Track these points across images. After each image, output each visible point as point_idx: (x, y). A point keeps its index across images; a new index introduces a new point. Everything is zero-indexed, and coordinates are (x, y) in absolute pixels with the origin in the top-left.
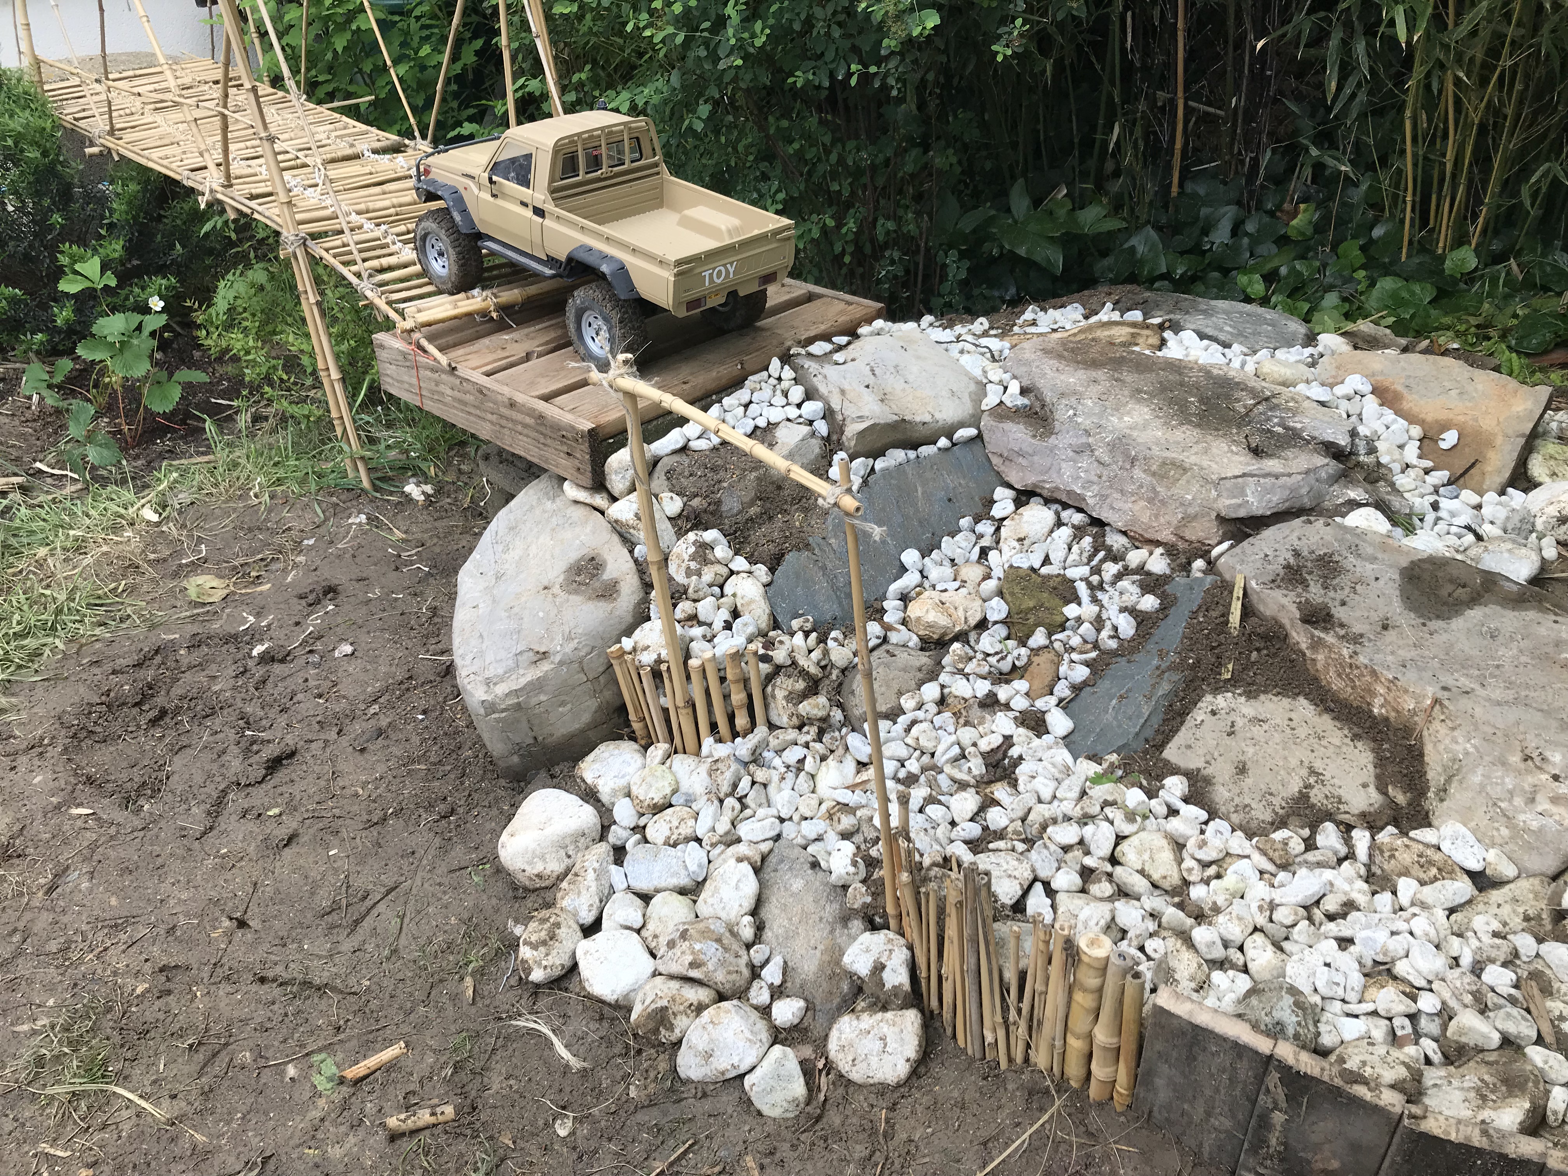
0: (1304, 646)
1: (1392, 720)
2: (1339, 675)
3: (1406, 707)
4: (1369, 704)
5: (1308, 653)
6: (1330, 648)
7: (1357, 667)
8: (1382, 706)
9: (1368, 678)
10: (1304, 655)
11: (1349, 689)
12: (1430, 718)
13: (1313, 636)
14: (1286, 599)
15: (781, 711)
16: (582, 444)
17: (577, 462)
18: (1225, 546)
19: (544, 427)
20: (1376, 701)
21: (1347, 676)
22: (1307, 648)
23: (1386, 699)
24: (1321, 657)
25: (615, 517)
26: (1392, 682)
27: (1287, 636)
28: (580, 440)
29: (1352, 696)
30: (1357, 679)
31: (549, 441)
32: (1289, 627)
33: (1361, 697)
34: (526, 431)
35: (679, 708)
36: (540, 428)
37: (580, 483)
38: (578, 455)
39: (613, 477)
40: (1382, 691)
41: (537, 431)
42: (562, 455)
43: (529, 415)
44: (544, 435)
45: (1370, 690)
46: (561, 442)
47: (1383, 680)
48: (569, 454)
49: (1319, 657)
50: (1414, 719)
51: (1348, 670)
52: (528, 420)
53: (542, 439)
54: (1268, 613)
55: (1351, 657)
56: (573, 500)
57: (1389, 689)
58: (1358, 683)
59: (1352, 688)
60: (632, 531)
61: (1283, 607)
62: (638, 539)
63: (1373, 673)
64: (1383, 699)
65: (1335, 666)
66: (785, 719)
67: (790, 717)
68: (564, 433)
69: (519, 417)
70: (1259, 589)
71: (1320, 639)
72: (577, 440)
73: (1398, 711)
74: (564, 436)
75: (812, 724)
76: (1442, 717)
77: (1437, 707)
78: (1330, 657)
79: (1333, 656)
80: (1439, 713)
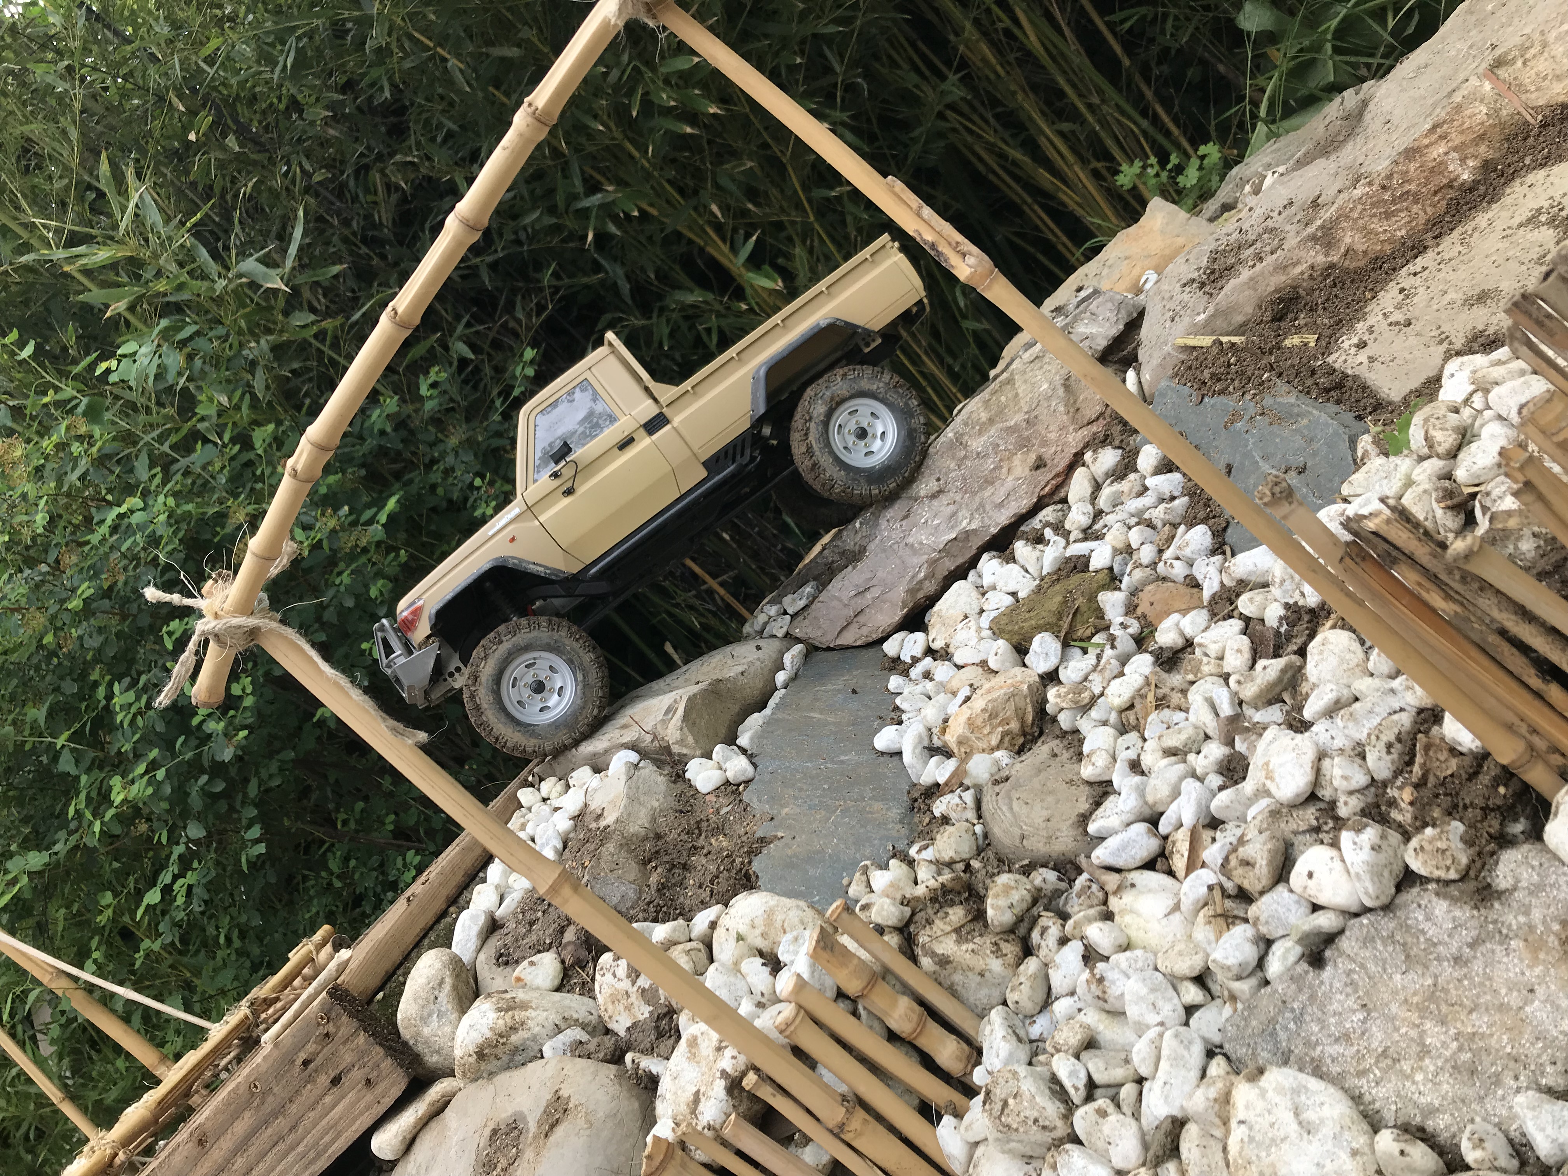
0: (1321, 259)
1: (1491, 154)
2: (1388, 215)
4: (1450, 186)
5: (1335, 257)
6: (1343, 215)
7: (1390, 177)
8: (1463, 160)
9: (1412, 166)
10: (1332, 266)
11: (1415, 209)
12: (1516, 87)
14: (1246, 274)
15: (978, 963)
16: (338, 1029)
17: (357, 1074)
18: (1131, 375)
19: (270, 1099)
20: (1451, 168)
21: (1393, 202)
22: (1327, 255)
23: (1455, 149)
24: (1349, 238)
25: (472, 1049)
26: (1434, 127)
27: (1294, 288)
28: (331, 1028)
29: (1429, 210)
30: (1407, 187)
31: (294, 1109)
32: (1283, 278)
33: (1436, 193)
34: (252, 1151)
35: (842, 1126)
36: (268, 1107)
37: (388, 1102)
38: (348, 1058)
39: (426, 1031)
40: (1441, 150)
41: (266, 1123)
42: (328, 1099)
43: (236, 1116)
44: (279, 1111)
45: (1432, 170)
46: (310, 1080)
47: (1426, 141)
48: (336, 1081)
49: (1348, 240)
50: (1504, 112)
51: (1387, 196)
52: (240, 1127)
53: (281, 1124)
54: (1249, 309)
55: (1370, 184)
56: (403, 1147)
57: (1442, 137)
58: (1413, 187)
59: (1416, 202)
60: (515, 1039)
61: (1251, 279)
62: (534, 1038)
63: (1411, 153)
64: (1454, 155)
65: (1374, 215)
66: (996, 965)
67: (997, 951)
68: (302, 1056)
69: (226, 1144)
70: (1211, 309)
71: (1322, 227)
72: (327, 1035)
73: (1482, 137)
74: (306, 1063)
75: (1035, 920)
76: (1519, 63)
77: (1501, 72)
78: (1356, 220)
79: (1355, 215)
80: (1510, 69)
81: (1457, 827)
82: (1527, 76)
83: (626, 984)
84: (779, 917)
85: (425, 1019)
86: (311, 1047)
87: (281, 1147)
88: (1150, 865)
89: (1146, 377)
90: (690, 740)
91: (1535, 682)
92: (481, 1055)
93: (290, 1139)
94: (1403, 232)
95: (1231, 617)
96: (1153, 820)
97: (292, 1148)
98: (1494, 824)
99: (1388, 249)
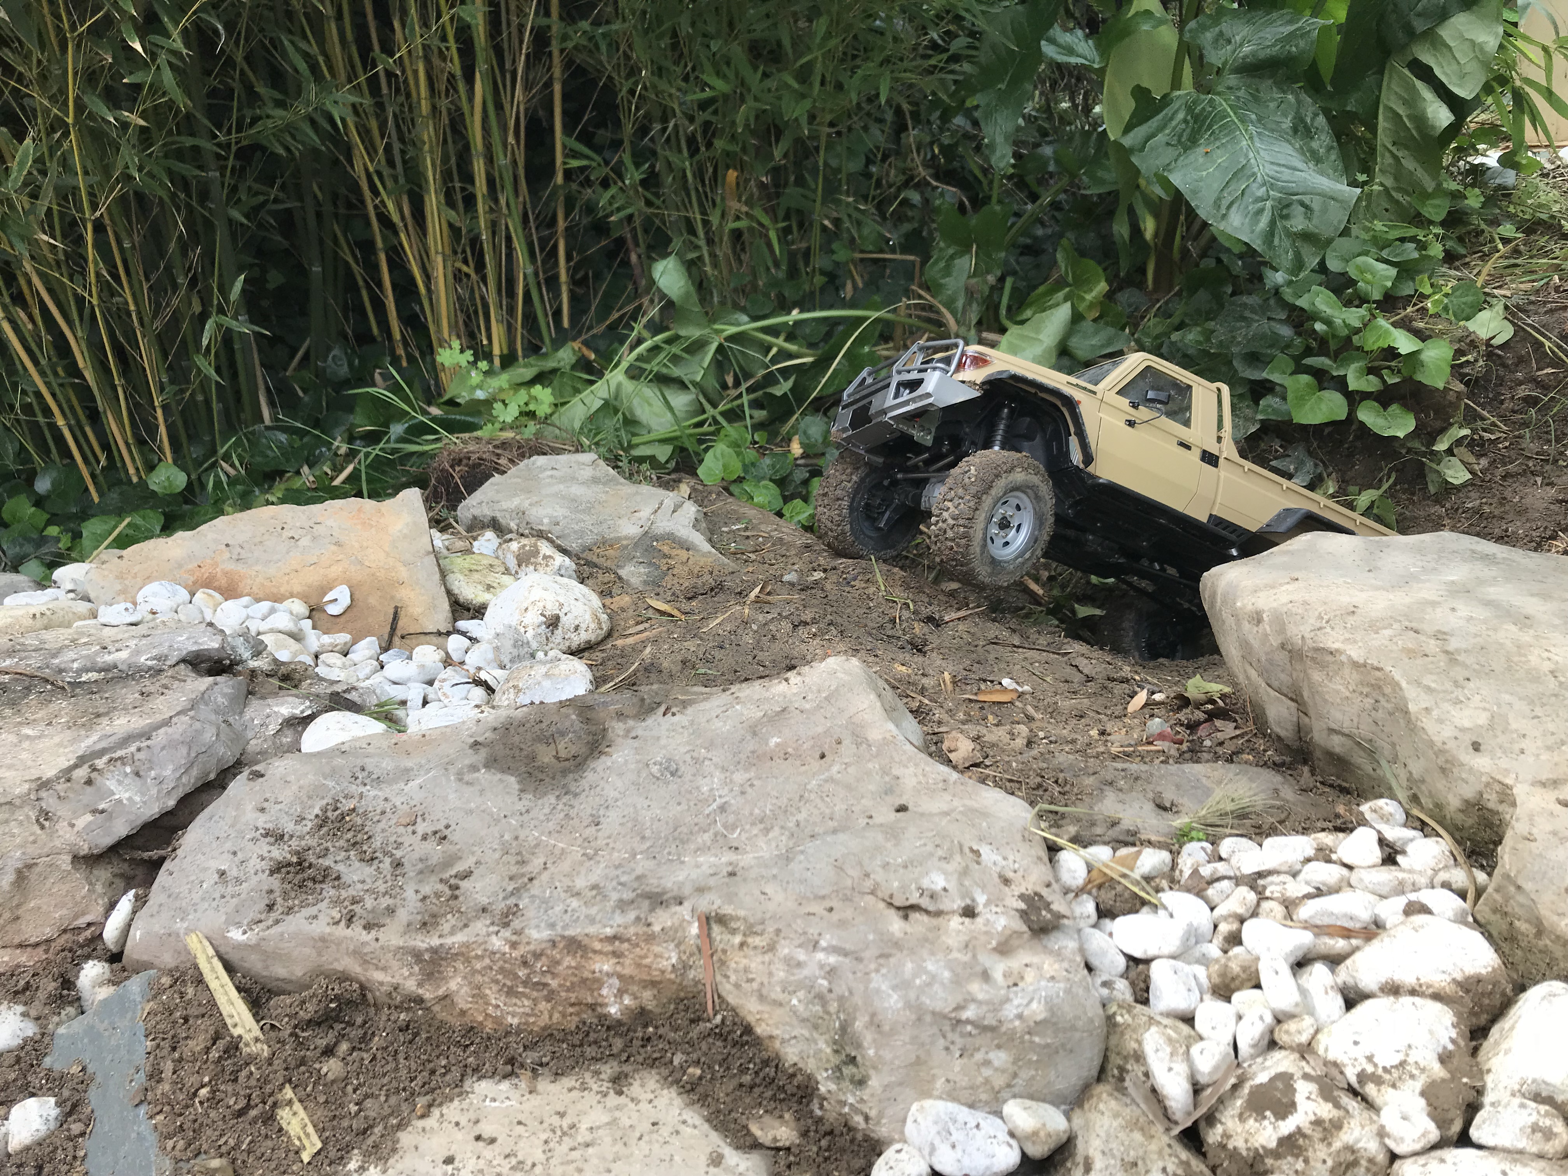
0: (411, 985)
2: (511, 992)
3: (665, 964)
4: (593, 1007)
5: (428, 994)
7: (537, 956)
8: (621, 993)
9: (569, 961)
10: (419, 1000)
11: (543, 1006)
12: (719, 960)
18: (128, 901)
20: (605, 992)
21: (525, 983)
22: (420, 985)
23: (620, 977)
24: (456, 984)
26: (615, 938)
27: (365, 991)
29: (556, 1016)
30: (548, 979)
32: (359, 970)
33: (572, 1005)
40: (606, 968)
45: (584, 981)
47: (597, 946)
49: (453, 985)
50: (691, 974)
51: (522, 973)
55: (514, 945)
57: (616, 954)
63: (575, 945)
64: (616, 982)
71: (435, 950)
76: (737, 939)
77: (716, 929)
78: (474, 972)
79: (478, 966)
80: (727, 937)
82: (737, 961)
89: (140, 931)
99: (488, 1028)
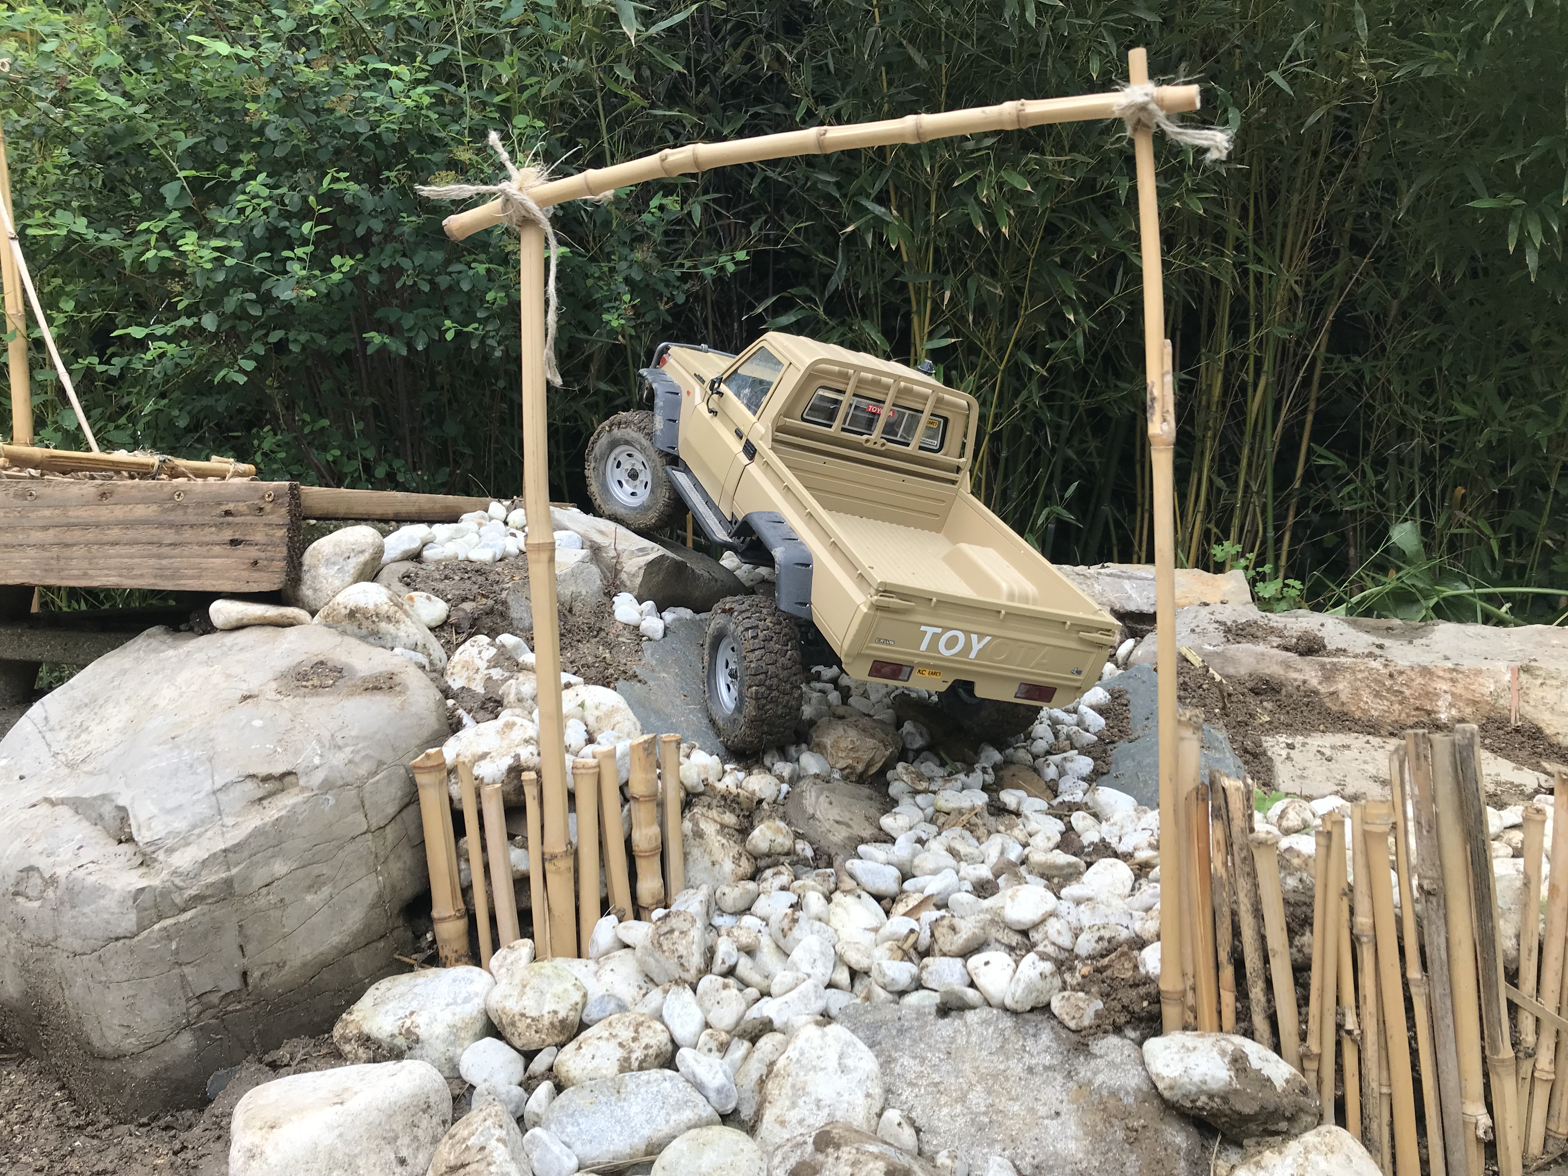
0: (1314, 682)
2: (1377, 695)
3: (1485, 691)
4: (1429, 713)
5: (1323, 689)
6: (1352, 670)
7: (1401, 673)
8: (1451, 705)
9: (1420, 680)
10: (1316, 693)
11: (1396, 707)
12: (1522, 692)
13: (1323, 666)
14: (1261, 648)
15: (719, 854)
16: (272, 513)
17: (253, 553)
18: (1130, 643)
19: (180, 512)
20: (1440, 703)
21: (1388, 690)
22: (1320, 683)
23: (1453, 695)
24: (1342, 686)
25: (351, 605)
26: (1454, 670)
27: (1282, 685)
28: (268, 507)
29: (1404, 715)
30: (1404, 689)
31: (188, 534)
32: (1282, 672)
33: (1417, 709)
34: (131, 534)
35: (554, 857)
36: (171, 517)
37: (254, 588)
38: (259, 537)
39: (322, 570)
40: (1444, 687)
41: (160, 525)
42: (217, 549)
43: (145, 501)
44: (178, 527)
45: (1428, 693)
46: (219, 526)
47: (1441, 673)
48: (234, 543)
49: (1341, 686)
50: (1502, 701)
51: (1388, 683)
52: (140, 511)
53: (170, 536)
54: (1243, 671)
55: (1386, 666)
56: (234, 624)
57: (1453, 680)
58: (1407, 692)
59: (1401, 703)
60: (383, 626)
61: (1263, 654)
62: (395, 638)
63: (1426, 671)
64: (1449, 697)
65: (1369, 686)
66: (728, 866)
67: (736, 860)
68: (231, 506)
69: (119, 512)
70: (1219, 649)
71: (1334, 664)
72: (261, 509)
73: (1475, 703)
74: (228, 513)
75: (776, 864)
76: (1539, 681)
77: (1524, 677)
78: (1356, 679)
79: (1360, 676)
80: (1531, 680)
81: (1099, 1004)
82: (1536, 693)
83: (483, 665)
84: (618, 718)
85: (328, 563)
86: (242, 507)
87: (154, 549)
88: (878, 898)
89: (1139, 652)
90: (638, 580)
91: (1223, 956)
92: (352, 614)
93: (165, 550)
94: (1376, 714)
95: (1061, 819)
96: (905, 876)
97: (160, 557)
98: (1122, 1019)
99: (1358, 714)
